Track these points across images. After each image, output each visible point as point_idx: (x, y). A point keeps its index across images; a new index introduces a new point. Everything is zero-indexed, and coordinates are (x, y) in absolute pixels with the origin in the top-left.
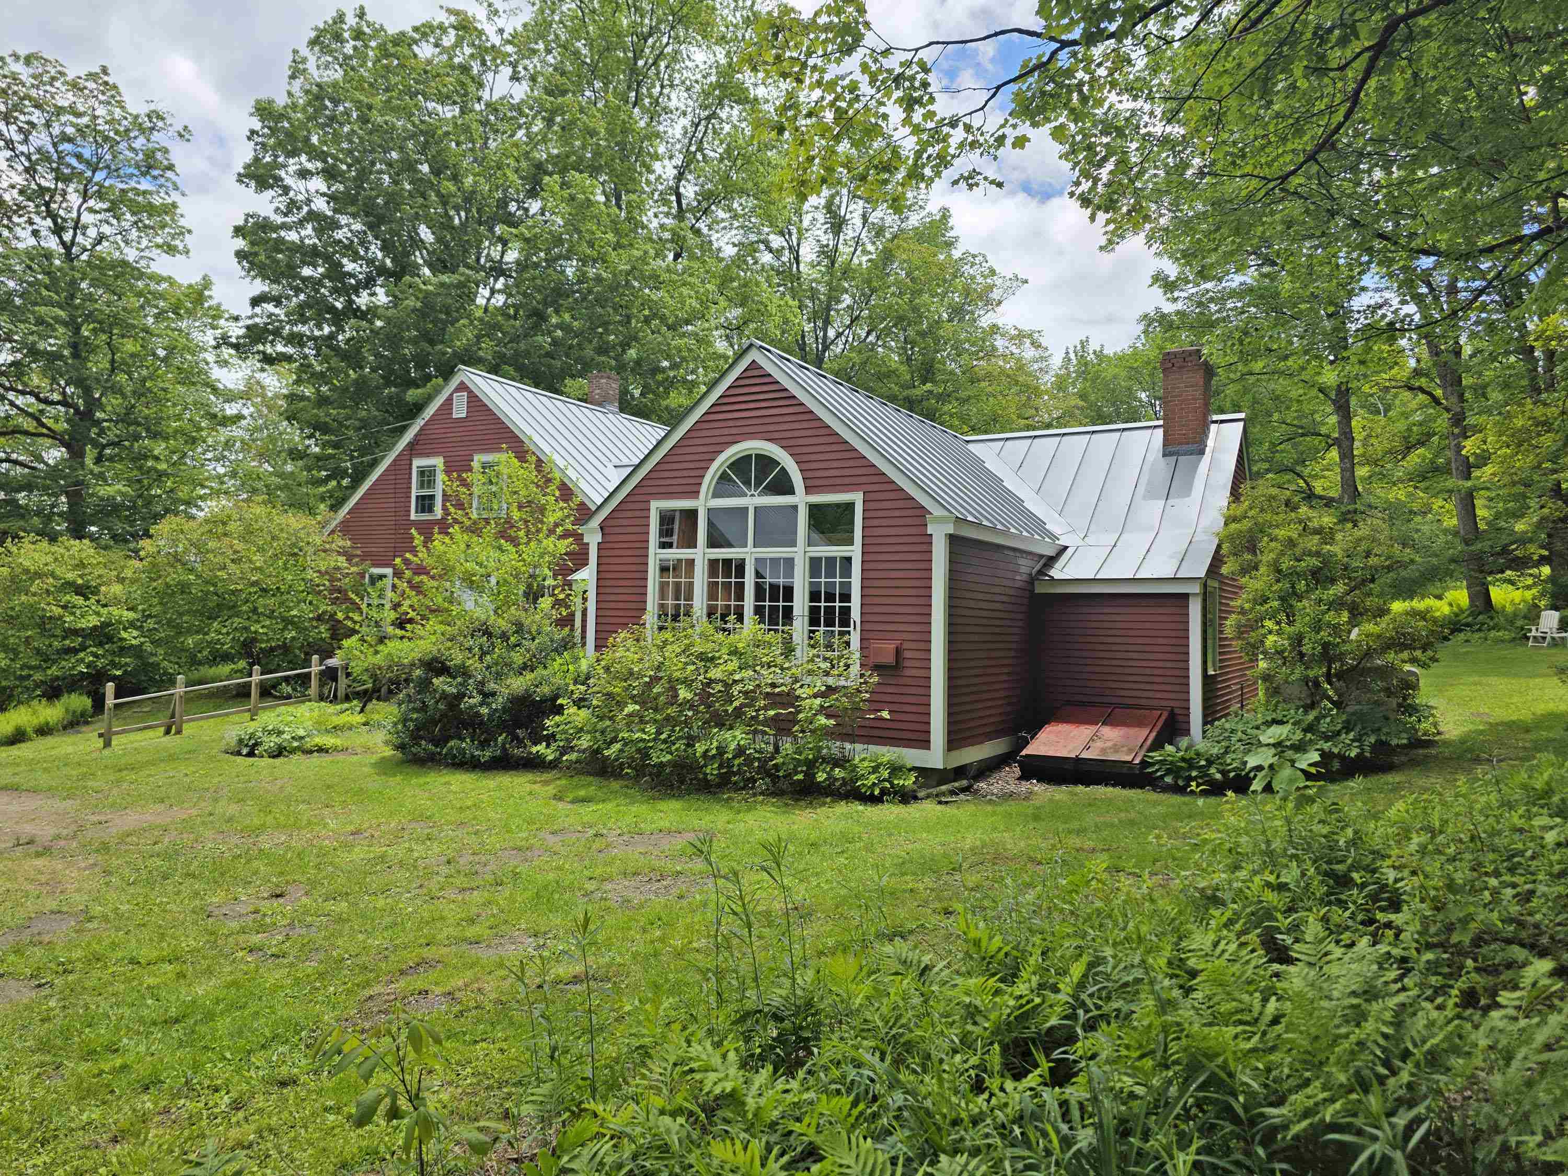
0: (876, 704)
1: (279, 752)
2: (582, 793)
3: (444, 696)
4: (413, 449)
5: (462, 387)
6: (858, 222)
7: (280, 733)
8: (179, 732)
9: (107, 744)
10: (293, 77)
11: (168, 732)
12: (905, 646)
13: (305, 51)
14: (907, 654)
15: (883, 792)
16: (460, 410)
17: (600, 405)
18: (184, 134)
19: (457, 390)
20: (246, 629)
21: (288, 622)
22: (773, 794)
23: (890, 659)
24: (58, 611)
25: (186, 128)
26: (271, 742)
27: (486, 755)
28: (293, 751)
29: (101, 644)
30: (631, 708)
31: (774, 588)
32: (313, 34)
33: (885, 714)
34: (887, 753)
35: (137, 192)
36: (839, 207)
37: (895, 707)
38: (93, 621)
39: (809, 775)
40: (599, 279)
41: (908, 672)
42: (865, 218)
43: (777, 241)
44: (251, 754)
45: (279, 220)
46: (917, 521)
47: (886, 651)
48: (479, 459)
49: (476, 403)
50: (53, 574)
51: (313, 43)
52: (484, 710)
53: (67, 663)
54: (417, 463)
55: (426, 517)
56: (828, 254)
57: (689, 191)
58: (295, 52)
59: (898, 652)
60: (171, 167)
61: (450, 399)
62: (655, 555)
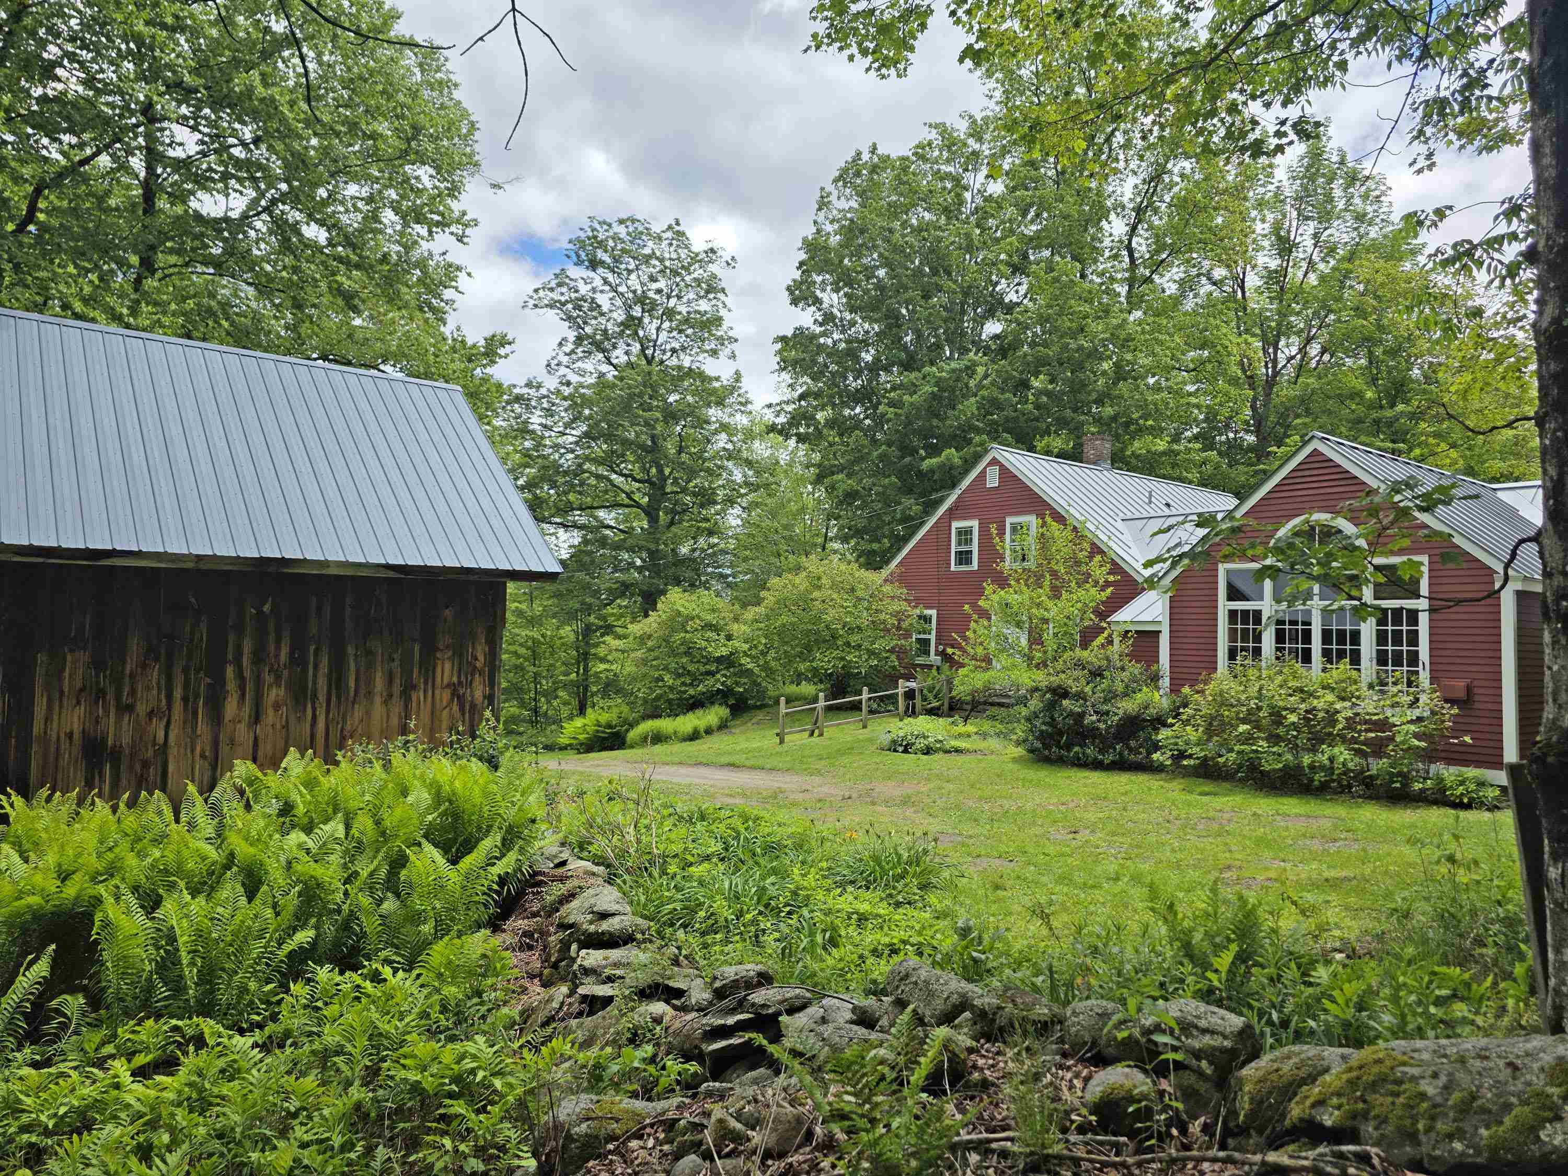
0: (1457, 731)
1: (928, 751)
2: (1206, 789)
3: (1071, 714)
4: (952, 513)
5: (994, 462)
6: (1310, 243)
7: (925, 737)
8: (821, 735)
9: (782, 742)
10: (820, 209)
11: (812, 734)
12: (1476, 683)
13: (830, 188)
14: (1476, 690)
15: (1471, 800)
16: (993, 480)
17: (1094, 463)
18: (730, 263)
19: (989, 464)
20: (843, 659)
21: (871, 653)
22: (1370, 798)
23: (1462, 695)
24: (704, 644)
25: (733, 258)
26: (921, 744)
27: (1109, 758)
28: (936, 751)
29: (727, 668)
30: (1243, 728)
31: (1341, 634)
32: (837, 174)
33: (1468, 739)
34: (1471, 772)
35: (697, 312)
36: (1289, 232)
37: (1476, 735)
38: (724, 651)
39: (1405, 785)
40: (1080, 348)
41: (1477, 706)
42: (1316, 236)
43: (1219, 273)
44: (906, 751)
45: (818, 330)
46: (1486, 579)
47: (1459, 686)
48: (1009, 520)
49: (1006, 475)
50: (698, 617)
51: (836, 181)
52: (1102, 726)
53: (710, 681)
54: (955, 525)
55: (964, 568)
56: (1276, 278)
57: (1141, 244)
58: (822, 189)
59: (1469, 689)
60: (723, 290)
61: (984, 472)
62: (1224, 606)
